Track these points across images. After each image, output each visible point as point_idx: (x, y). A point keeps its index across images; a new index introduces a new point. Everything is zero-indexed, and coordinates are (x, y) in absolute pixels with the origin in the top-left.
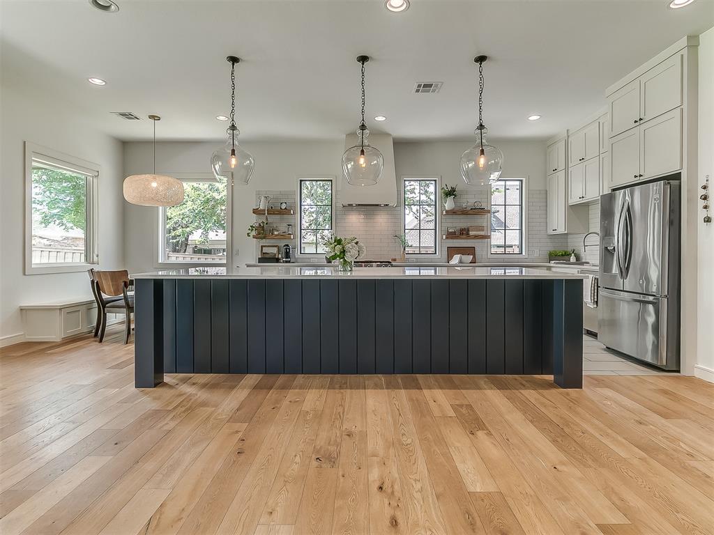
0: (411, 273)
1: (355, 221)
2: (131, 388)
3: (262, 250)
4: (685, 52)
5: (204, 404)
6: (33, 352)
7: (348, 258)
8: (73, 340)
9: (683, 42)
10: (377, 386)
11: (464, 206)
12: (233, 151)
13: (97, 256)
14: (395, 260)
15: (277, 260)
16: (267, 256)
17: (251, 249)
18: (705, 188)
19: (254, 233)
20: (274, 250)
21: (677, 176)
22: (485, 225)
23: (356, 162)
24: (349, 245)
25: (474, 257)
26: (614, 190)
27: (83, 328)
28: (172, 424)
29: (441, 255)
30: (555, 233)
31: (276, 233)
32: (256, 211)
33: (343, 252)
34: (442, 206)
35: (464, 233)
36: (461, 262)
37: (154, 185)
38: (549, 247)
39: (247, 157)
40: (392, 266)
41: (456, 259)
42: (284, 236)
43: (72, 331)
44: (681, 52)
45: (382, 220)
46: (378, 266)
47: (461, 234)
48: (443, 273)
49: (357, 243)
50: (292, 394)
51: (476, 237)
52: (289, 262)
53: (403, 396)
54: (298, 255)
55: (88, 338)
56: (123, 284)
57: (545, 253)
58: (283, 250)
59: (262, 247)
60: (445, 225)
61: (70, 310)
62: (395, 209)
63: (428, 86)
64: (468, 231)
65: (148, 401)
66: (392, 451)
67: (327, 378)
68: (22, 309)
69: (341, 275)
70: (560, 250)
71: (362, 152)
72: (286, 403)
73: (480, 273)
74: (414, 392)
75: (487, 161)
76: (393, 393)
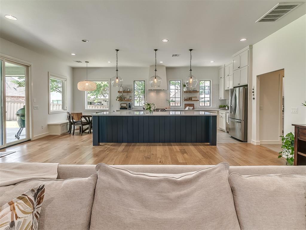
0: (172, 113)
1: (153, 94)
2: (92, 146)
3: (121, 105)
4: (249, 50)
5: (114, 149)
6: (54, 138)
7: (152, 109)
8: (63, 134)
9: (248, 47)
10: (160, 145)
11: (190, 90)
12: (117, 77)
13: (66, 107)
14: (166, 108)
15: (126, 109)
16: (123, 107)
17: (117, 105)
18: (253, 89)
19: (118, 99)
20: (125, 105)
21: (247, 86)
22: (197, 96)
23: (154, 80)
24: (152, 106)
25: (194, 107)
26: (234, 87)
27: (65, 131)
28: (108, 153)
29: (182, 107)
30: (221, 99)
31: (126, 99)
32: (119, 92)
33: (150, 108)
34: (183, 90)
35: (190, 99)
36: (189, 109)
37: (87, 84)
38: (219, 104)
39: (121, 79)
40: (166, 111)
41: (187, 108)
42: (128, 100)
43: (63, 132)
44: (248, 50)
45: (162, 94)
46: (161, 111)
47: (189, 99)
48: (183, 114)
49: (154, 105)
50: (136, 147)
51: (194, 100)
52: (130, 109)
53: (167, 148)
54: (133, 107)
55: (67, 134)
56: (81, 117)
57: (218, 106)
58: (128, 105)
59: (121, 104)
60: (184, 96)
61: (63, 125)
62: (167, 91)
63: (176, 55)
64: (192, 98)
65: (98, 149)
66: (163, 157)
67: (146, 144)
68: (49, 125)
69: (149, 114)
70: (223, 105)
71: (156, 78)
72: (135, 149)
73: (196, 114)
74: (170, 147)
75: (193, 80)
76: (164, 147)
